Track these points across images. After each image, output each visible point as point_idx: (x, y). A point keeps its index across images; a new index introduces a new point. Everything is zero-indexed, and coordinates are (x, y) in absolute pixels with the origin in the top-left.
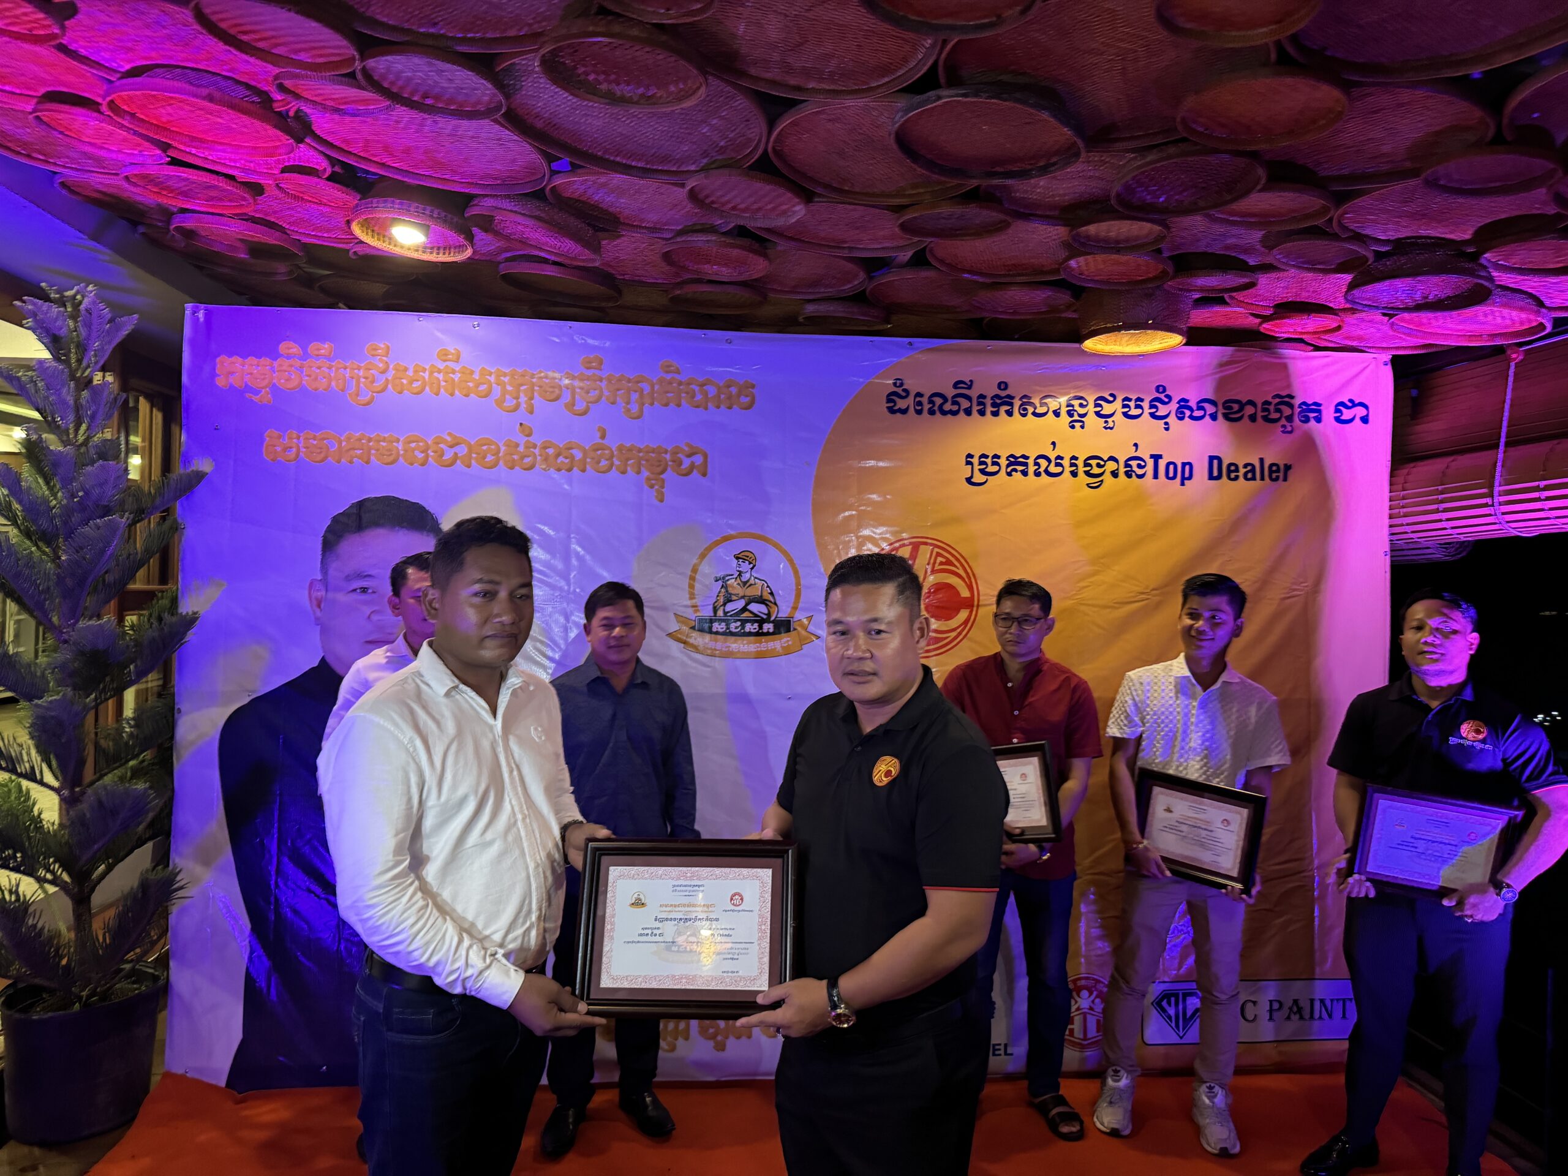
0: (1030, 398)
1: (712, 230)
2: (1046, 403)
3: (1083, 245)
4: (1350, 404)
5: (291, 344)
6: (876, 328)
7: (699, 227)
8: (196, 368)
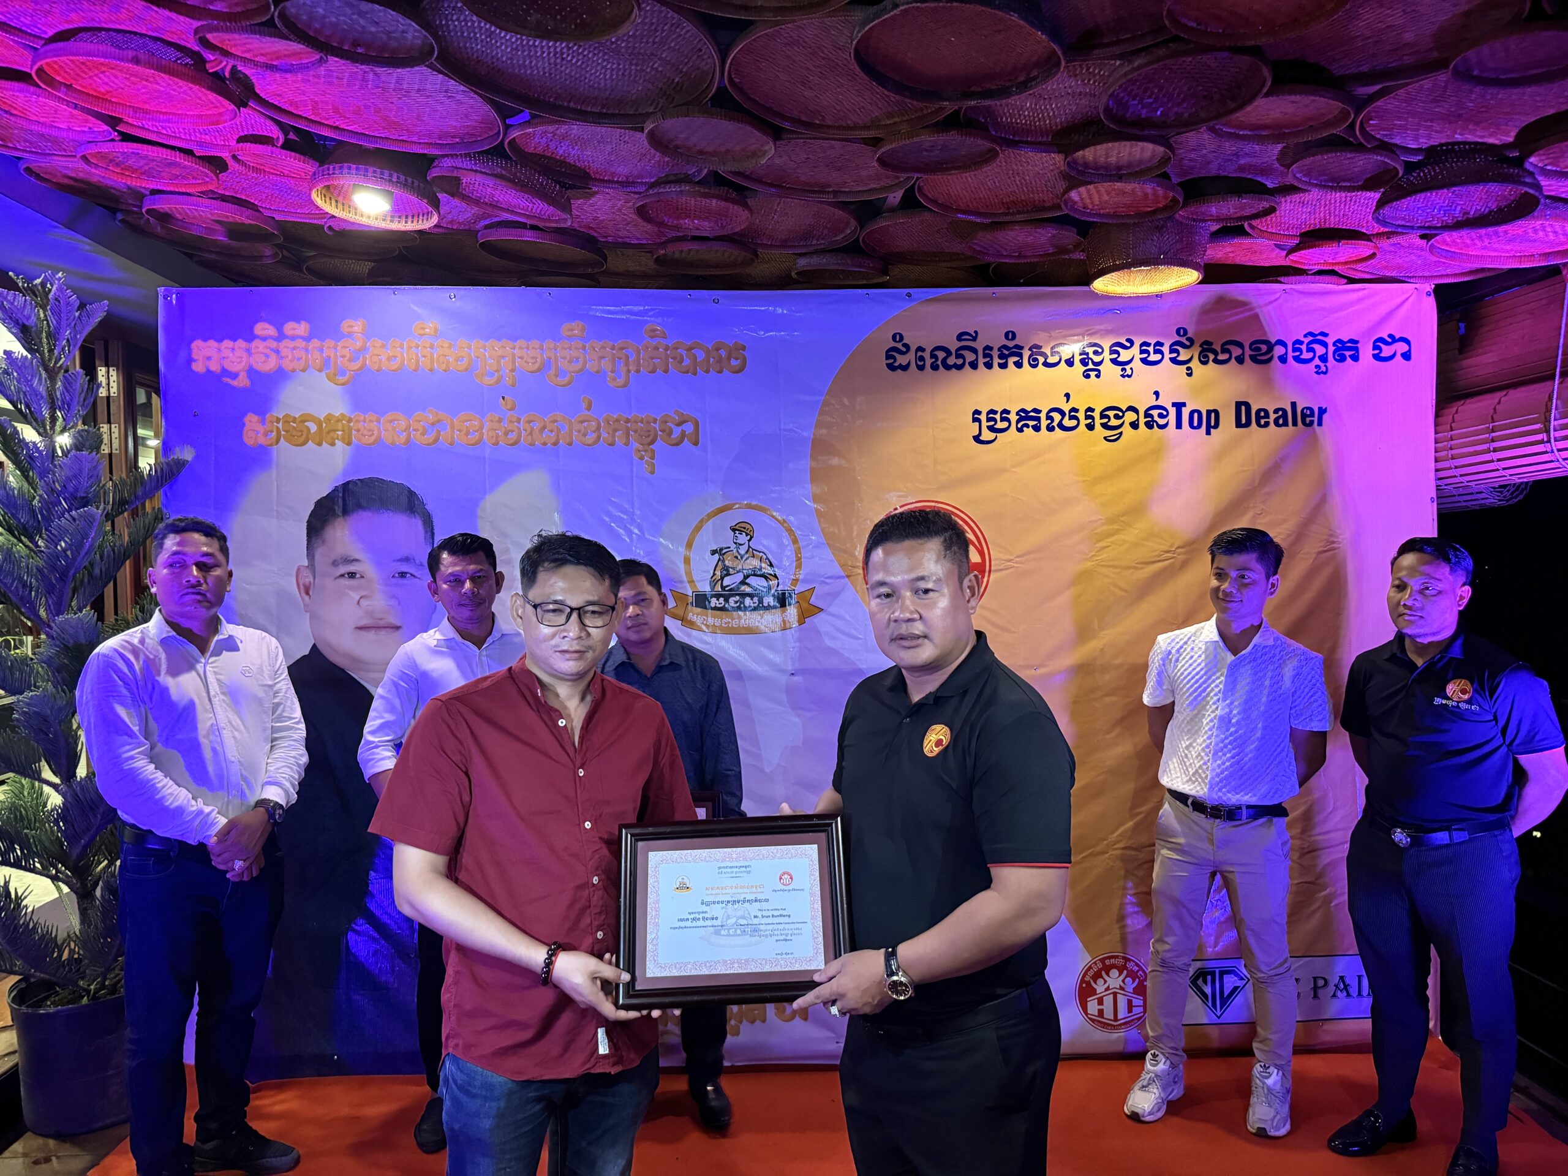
0: (1041, 347)
1: (686, 179)
2: (1058, 353)
3: (1082, 173)
4: (1390, 340)
5: (266, 325)
6: (875, 281)
7: (672, 178)
8: (172, 353)
